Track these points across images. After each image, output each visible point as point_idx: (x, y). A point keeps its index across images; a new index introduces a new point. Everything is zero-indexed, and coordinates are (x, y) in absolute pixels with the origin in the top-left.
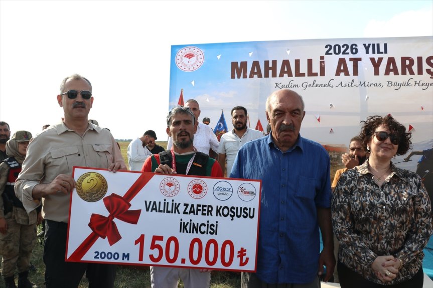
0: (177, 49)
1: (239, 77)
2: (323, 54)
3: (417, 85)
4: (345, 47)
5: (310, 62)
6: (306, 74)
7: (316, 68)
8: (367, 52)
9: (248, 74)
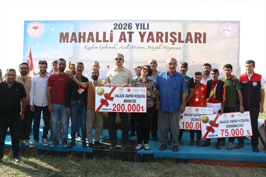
0: (28, 23)
1: (64, 42)
2: (112, 29)
3: (164, 48)
4: (125, 25)
5: (105, 34)
6: (102, 41)
7: (108, 38)
8: (137, 28)
9: (69, 40)
